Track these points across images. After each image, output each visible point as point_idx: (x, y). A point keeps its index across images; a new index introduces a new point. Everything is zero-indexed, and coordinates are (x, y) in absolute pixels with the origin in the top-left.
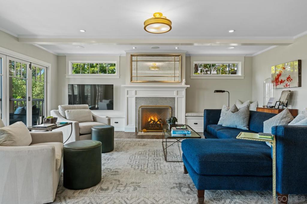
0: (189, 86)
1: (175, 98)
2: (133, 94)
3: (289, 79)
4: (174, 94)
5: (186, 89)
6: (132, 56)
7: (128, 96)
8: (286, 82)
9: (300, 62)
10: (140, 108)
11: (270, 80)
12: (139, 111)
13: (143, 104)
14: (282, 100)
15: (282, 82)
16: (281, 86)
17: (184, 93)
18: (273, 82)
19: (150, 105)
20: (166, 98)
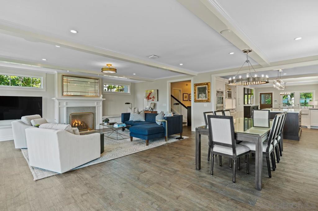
0: (105, 99)
1: (95, 107)
2: (64, 105)
3: (153, 97)
4: (95, 104)
5: (103, 101)
6: (63, 76)
7: (60, 106)
8: (152, 99)
9: (158, 90)
10: (70, 115)
11: (145, 97)
12: (70, 117)
13: (73, 112)
14: (151, 107)
15: (150, 98)
16: (150, 100)
17: (101, 103)
18: (146, 98)
19: (78, 112)
20: (90, 107)
